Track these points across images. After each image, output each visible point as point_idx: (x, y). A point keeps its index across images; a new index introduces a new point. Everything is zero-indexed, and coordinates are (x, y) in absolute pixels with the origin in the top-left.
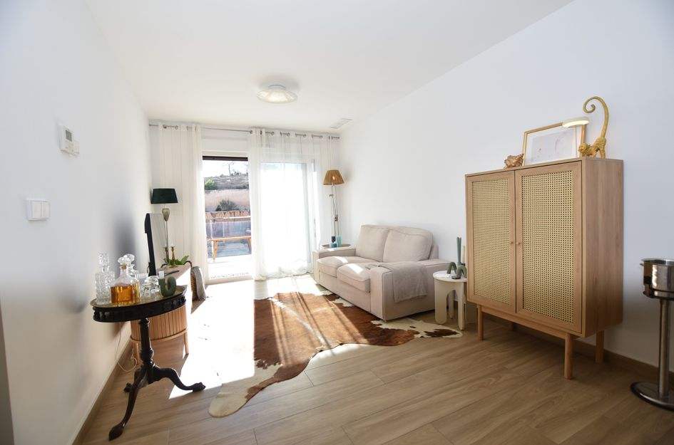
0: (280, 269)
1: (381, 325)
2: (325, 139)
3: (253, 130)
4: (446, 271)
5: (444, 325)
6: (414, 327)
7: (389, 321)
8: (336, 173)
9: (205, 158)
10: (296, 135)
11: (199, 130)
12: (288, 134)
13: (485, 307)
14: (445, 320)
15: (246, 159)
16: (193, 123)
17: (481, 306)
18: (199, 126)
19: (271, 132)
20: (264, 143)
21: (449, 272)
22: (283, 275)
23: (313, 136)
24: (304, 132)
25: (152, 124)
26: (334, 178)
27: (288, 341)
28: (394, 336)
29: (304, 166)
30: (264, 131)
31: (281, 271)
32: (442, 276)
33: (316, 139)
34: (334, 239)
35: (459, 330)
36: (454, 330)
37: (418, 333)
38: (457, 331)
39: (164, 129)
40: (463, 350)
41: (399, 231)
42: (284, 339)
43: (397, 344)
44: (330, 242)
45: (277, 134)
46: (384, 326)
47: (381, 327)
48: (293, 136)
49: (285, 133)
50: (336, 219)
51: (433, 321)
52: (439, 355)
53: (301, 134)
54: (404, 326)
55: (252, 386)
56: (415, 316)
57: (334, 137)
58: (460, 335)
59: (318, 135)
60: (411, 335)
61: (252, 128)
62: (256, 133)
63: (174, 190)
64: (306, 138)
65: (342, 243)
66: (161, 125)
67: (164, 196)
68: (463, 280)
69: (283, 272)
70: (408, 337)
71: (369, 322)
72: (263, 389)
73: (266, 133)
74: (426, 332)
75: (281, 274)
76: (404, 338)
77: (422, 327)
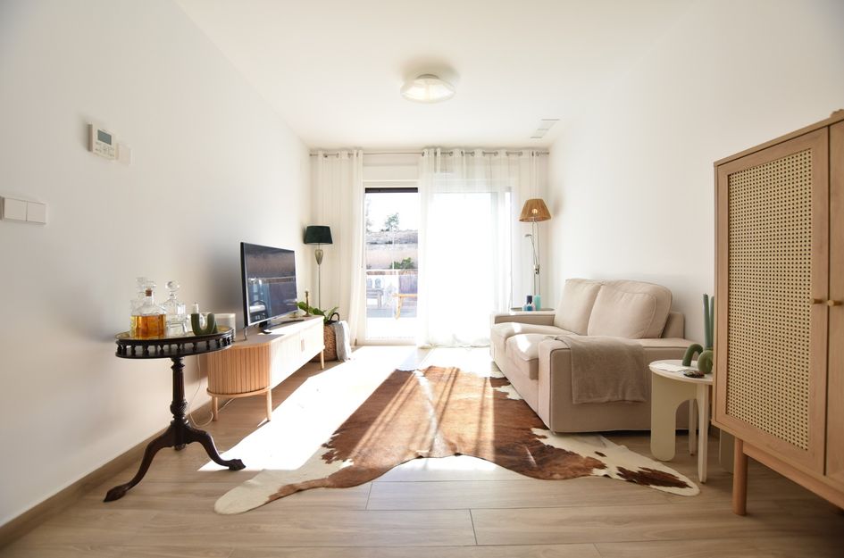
0: (454, 337)
1: (545, 437)
2: (526, 156)
3: (426, 151)
4: (681, 361)
5: (667, 463)
6: (602, 455)
7: (561, 434)
8: (539, 204)
9: (368, 190)
10: (484, 153)
11: (361, 156)
12: (473, 154)
13: (750, 446)
14: (671, 454)
15: (415, 190)
16: (356, 148)
17: (741, 442)
18: (361, 152)
19: (447, 152)
20: (438, 168)
21: (687, 363)
22: (457, 344)
23: (508, 154)
24: (494, 149)
25: (313, 154)
26: (535, 211)
27: (384, 430)
28: (554, 461)
29: (495, 194)
30: (439, 151)
31: (455, 339)
32: (670, 369)
33: (513, 157)
34: (530, 299)
35: (694, 481)
36: (682, 478)
37: (602, 466)
38: (689, 482)
39: (325, 159)
40: (683, 525)
41: (613, 286)
42: (381, 428)
43: (549, 477)
44: (524, 303)
45: (457, 154)
46: (551, 441)
47: (542, 440)
48: (478, 154)
49: (468, 152)
50: (538, 271)
51: (646, 451)
52: (618, 521)
53: (491, 152)
54: (584, 449)
55: (290, 483)
56: (615, 435)
57: (543, 153)
58: (693, 490)
59: (514, 152)
60: (585, 468)
61: (423, 149)
62: (429, 156)
63: (328, 228)
64: (498, 157)
65: (542, 307)
66: (321, 154)
67: (317, 235)
68: (709, 379)
69: (459, 341)
70: (579, 469)
71: (529, 430)
72: (300, 491)
73: (443, 154)
74: (621, 469)
75: (455, 343)
76: (571, 469)
77: (619, 457)
